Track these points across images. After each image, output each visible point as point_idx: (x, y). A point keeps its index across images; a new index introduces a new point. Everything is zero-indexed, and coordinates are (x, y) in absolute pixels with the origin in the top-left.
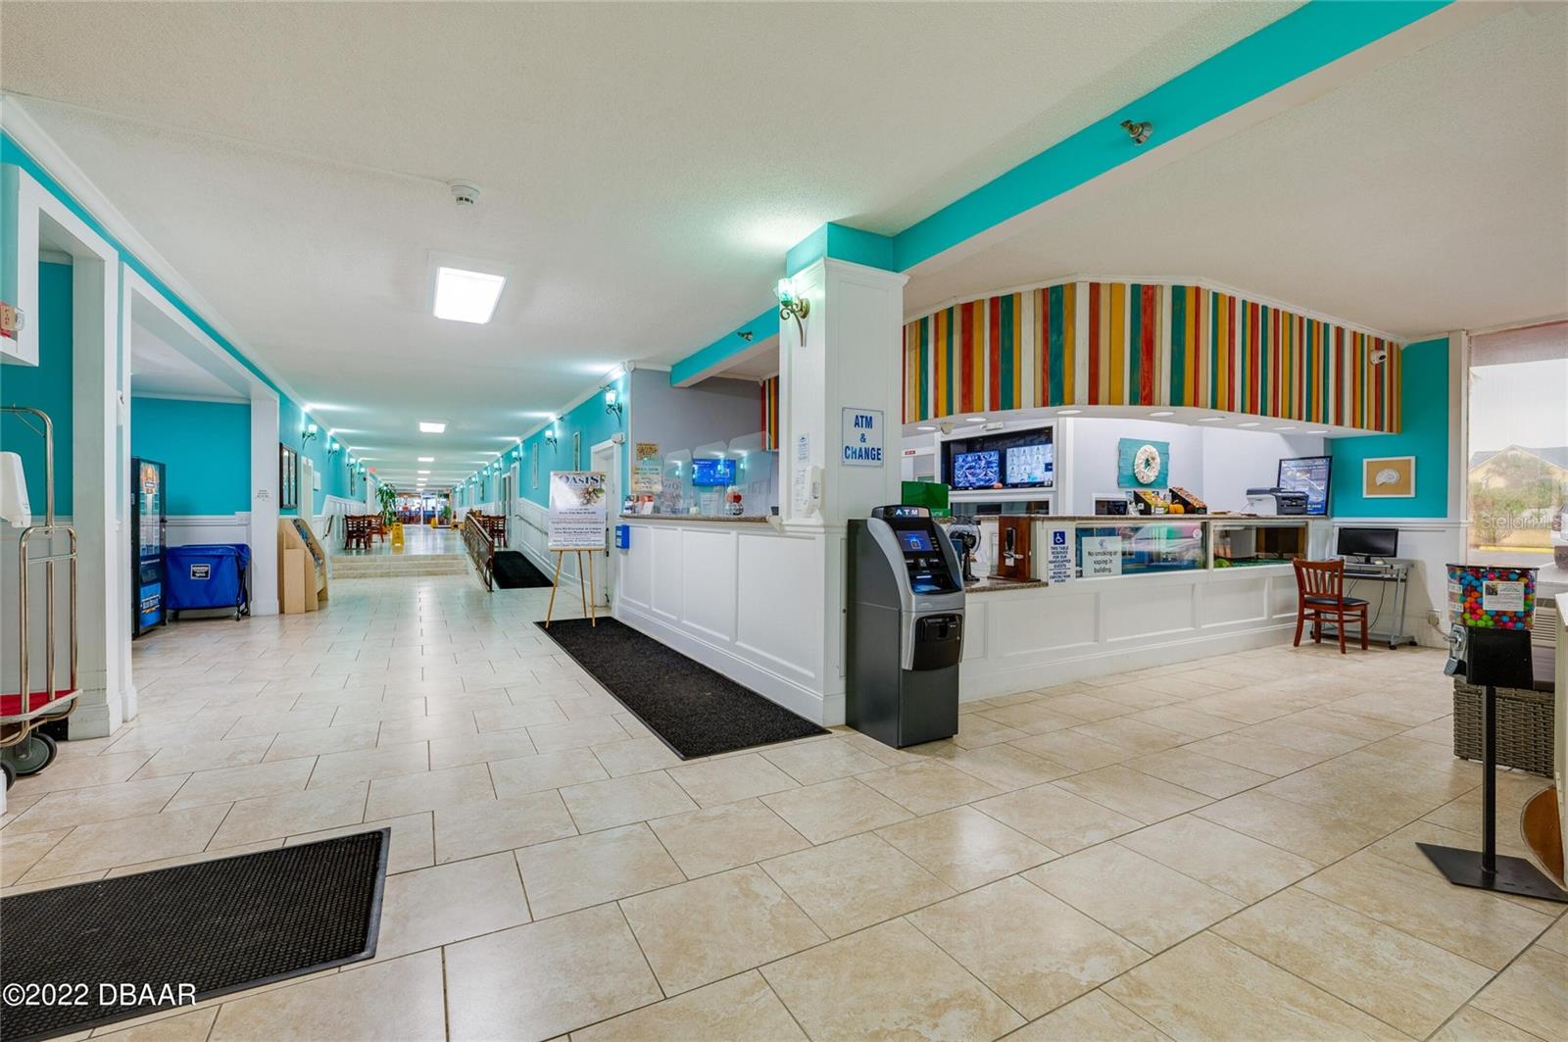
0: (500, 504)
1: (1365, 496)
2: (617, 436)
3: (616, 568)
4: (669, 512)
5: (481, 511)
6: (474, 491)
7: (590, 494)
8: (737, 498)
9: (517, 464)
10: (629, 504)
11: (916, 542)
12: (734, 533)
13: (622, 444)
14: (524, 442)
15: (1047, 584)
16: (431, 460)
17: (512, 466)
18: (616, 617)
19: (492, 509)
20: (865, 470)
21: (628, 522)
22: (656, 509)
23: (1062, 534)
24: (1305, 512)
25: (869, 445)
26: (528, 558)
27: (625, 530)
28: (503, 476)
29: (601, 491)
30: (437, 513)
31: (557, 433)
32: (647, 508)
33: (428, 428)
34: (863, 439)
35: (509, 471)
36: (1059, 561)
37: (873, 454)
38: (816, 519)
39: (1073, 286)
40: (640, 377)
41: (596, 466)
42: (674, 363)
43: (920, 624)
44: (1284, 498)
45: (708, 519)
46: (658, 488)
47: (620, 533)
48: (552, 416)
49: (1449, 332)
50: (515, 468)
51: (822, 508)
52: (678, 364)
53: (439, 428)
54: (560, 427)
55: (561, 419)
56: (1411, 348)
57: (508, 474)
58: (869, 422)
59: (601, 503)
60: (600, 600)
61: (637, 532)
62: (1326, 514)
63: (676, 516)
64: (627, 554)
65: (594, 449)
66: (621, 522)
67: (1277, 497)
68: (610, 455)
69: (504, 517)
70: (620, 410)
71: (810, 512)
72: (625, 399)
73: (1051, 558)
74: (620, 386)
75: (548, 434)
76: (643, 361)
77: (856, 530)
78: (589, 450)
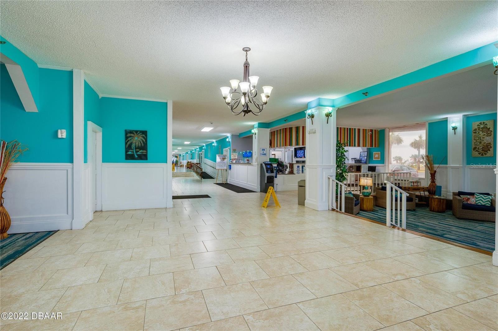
0: (198, 160)
1: (374, 160)
2: (229, 148)
3: (228, 173)
4: (238, 163)
5: (191, 162)
6: (189, 156)
7: (224, 159)
8: (248, 160)
9: (204, 150)
10: (231, 161)
11: (268, 167)
12: (247, 166)
13: (230, 149)
14: (206, 145)
15: (295, 174)
16: (181, 148)
17: (202, 150)
18: (228, 183)
19: (195, 161)
20: (264, 157)
21: (231, 164)
22: (236, 162)
23: (299, 166)
24: (361, 163)
25: (264, 153)
26: (207, 173)
27: (230, 166)
28: (199, 153)
29: (226, 158)
30: (174, 162)
31: (215, 144)
32: (234, 162)
33: (186, 143)
34: (263, 152)
35: (201, 151)
36: (298, 171)
37: (265, 154)
38: (256, 164)
39: (300, 127)
40: (233, 136)
41: (224, 153)
42: (240, 133)
43: (267, 177)
44: (356, 160)
45: (245, 164)
46: (237, 158)
47: (229, 166)
48: (214, 141)
49: (385, 128)
50: (203, 151)
51: (257, 162)
52: (241, 133)
53: (188, 143)
54: (216, 143)
55: (216, 141)
56: (380, 130)
57: (201, 152)
58: (264, 150)
59: (226, 160)
60: (225, 181)
61: (232, 166)
62: (366, 163)
63: (239, 163)
64: (230, 170)
65: (224, 149)
66: (229, 164)
67: (355, 160)
68: (227, 151)
69: (200, 163)
70: (229, 142)
71: (255, 163)
72: (230, 140)
73: (296, 170)
74: (229, 137)
75: (213, 144)
76: (234, 133)
77: (261, 165)
78: (223, 150)
